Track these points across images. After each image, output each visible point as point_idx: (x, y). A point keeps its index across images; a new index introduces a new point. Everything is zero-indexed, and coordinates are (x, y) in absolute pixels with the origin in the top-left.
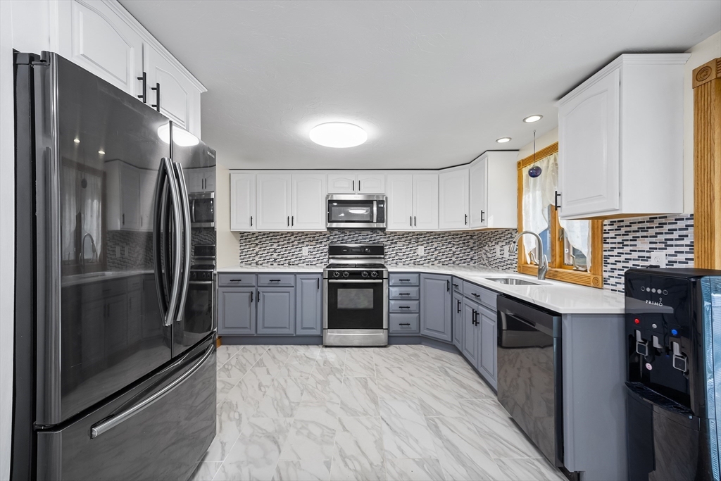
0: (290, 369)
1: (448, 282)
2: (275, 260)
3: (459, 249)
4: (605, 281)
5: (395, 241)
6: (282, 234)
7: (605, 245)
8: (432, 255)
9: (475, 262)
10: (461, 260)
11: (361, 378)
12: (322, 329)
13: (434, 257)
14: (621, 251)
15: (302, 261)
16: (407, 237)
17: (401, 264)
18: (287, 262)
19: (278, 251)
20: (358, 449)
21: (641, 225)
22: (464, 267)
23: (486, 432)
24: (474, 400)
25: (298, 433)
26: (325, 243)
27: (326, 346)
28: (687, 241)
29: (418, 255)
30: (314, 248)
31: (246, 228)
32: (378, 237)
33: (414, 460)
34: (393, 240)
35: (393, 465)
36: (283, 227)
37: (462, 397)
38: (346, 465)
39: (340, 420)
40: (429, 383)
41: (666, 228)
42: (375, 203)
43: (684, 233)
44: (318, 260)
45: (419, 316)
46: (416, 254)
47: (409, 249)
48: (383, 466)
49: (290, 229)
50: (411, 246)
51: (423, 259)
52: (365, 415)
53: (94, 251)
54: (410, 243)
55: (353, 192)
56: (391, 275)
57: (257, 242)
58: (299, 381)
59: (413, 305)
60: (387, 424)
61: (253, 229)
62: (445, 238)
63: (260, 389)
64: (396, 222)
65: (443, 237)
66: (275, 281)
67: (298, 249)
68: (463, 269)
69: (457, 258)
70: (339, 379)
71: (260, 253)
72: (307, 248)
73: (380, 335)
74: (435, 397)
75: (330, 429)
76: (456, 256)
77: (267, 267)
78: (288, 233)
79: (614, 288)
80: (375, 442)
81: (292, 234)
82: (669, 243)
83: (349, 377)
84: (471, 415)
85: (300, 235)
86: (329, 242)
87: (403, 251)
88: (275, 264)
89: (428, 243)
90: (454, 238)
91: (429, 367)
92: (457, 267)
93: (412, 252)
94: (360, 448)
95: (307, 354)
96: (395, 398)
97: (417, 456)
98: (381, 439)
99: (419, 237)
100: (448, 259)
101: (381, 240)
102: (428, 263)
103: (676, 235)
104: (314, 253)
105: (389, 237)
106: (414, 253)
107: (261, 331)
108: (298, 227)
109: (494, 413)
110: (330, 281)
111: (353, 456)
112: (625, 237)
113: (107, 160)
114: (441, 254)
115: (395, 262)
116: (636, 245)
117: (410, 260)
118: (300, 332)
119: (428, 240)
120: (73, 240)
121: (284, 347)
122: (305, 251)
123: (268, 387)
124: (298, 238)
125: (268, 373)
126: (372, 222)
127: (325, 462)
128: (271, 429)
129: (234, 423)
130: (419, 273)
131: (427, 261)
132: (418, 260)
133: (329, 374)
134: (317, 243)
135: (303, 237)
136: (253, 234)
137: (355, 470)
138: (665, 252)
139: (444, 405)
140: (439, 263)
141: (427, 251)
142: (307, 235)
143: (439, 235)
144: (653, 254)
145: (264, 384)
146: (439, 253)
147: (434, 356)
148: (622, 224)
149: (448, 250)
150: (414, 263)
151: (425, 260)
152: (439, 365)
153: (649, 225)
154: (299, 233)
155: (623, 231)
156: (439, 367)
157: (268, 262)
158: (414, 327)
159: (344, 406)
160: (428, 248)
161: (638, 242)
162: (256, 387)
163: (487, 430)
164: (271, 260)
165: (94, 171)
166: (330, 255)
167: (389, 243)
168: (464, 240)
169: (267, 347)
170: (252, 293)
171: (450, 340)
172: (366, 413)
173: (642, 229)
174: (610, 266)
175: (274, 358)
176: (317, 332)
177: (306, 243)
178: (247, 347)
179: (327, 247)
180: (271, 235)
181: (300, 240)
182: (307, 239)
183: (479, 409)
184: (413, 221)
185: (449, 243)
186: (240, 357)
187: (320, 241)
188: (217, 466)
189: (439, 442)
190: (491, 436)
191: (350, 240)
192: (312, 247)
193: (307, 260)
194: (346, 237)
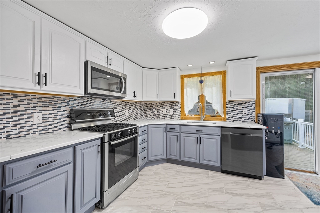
4: (227, 119)
7: (227, 108)
9: (144, 117)
13: (131, 115)
14: (233, 110)
16: (121, 104)
21: (239, 103)
26: (64, 108)
28: (253, 107)
29: (126, 116)
30: (50, 114)
41: (247, 104)
42: (122, 79)
43: (252, 105)
44: (56, 127)
50: (123, 110)
51: (128, 117)
72: (40, 114)
79: (230, 120)
82: (248, 107)
85: (28, 97)
87: (120, 113)
93: (123, 114)
101: (109, 106)
103: (250, 105)
104: (51, 119)
110: (112, 143)
112: (234, 106)
114: (134, 114)
119: (130, 106)
122: (38, 118)
124: (25, 102)
130: (148, 125)
132: (126, 118)
134: (54, 109)
138: (247, 110)
141: (129, 113)
144: (243, 110)
148: (233, 102)
153: (242, 103)
155: (233, 104)
160: (130, 111)
161: (238, 107)
173: (240, 104)
174: (228, 115)
179: (67, 112)
187: (58, 106)
191: (88, 105)
192: (48, 113)
193: (40, 129)
194: (85, 103)
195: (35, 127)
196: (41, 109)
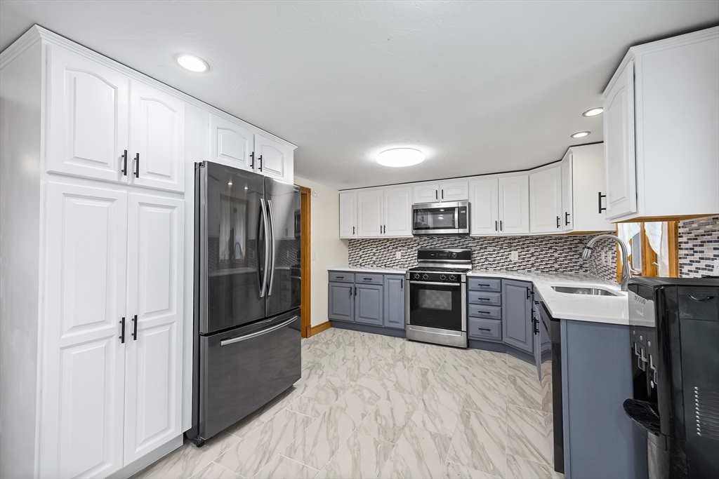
0: (371, 351)
1: (528, 289)
2: (374, 263)
3: (564, 255)
5: (484, 246)
6: (380, 241)
7: (680, 252)
8: (528, 261)
9: (586, 271)
10: (566, 268)
11: (424, 368)
12: (406, 324)
13: (530, 263)
14: (692, 258)
15: (396, 264)
16: (498, 242)
17: (492, 269)
18: (384, 264)
19: (377, 254)
20: (390, 413)
21: (706, 228)
22: (571, 276)
23: (516, 434)
24: (527, 409)
25: (354, 392)
26: (416, 248)
27: (410, 340)
29: (511, 261)
30: (406, 252)
31: (350, 236)
32: (467, 242)
33: (430, 432)
34: (482, 245)
35: (411, 430)
36: (377, 234)
37: (514, 403)
38: (376, 419)
39: (388, 393)
40: (487, 385)
42: (456, 210)
44: (409, 263)
45: (502, 322)
46: (508, 260)
47: (500, 255)
48: (403, 429)
49: (383, 236)
50: (502, 251)
51: (517, 265)
52: (409, 393)
53: (241, 254)
54: (501, 248)
55: (437, 201)
56: (470, 279)
57: (361, 247)
58: (373, 361)
59: (494, 311)
60: (425, 405)
61: (356, 237)
62: (544, 243)
63: (343, 360)
64: (481, 227)
65: (542, 241)
66: (368, 279)
67: (393, 254)
68: (569, 277)
69: (561, 265)
70: (405, 366)
71: (363, 256)
73: (458, 337)
74: (485, 397)
75: (377, 396)
76: (559, 263)
77: (369, 268)
78: (385, 239)
80: (407, 413)
81: (388, 240)
83: (414, 366)
84: (512, 419)
85: (394, 241)
86: (418, 247)
87: (494, 256)
88: (375, 266)
89: (523, 248)
90: (556, 243)
91: (499, 374)
92: (562, 276)
93: (504, 257)
94: (392, 413)
95: (390, 343)
96: (445, 389)
97: (434, 430)
98: (413, 412)
99: (512, 241)
100: (549, 266)
101: (470, 245)
102: (524, 269)
104: (406, 257)
105: (478, 242)
106: (506, 258)
107: (358, 320)
108: (389, 234)
109: (540, 423)
110: (412, 282)
111: (384, 416)
112: (696, 242)
113: (249, 192)
114: (539, 260)
115: (484, 267)
116: (703, 252)
117: (502, 266)
118: (387, 324)
119: (523, 244)
120: (228, 247)
121: (375, 335)
122: (398, 255)
123: (349, 360)
124: (392, 244)
125: (354, 351)
126: (454, 228)
127: (362, 414)
128: (337, 385)
129: (317, 376)
130: (501, 279)
131: (522, 267)
132: (511, 266)
133: (399, 360)
134: (408, 248)
135: (397, 243)
136: (358, 241)
137: (381, 425)
139: (490, 405)
140: (537, 269)
141: (522, 257)
142: (400, 241)
143: (537, 239)
144: (715, 263)
145: (347, 357)
146: (537, 259)
147: (511, 365)
148: (692, 226)
149: (549, 255)
150: (507, 269)
151: (519, 266)
152: (511, 373)
153: (712, 227)
154: (393, 239)
155: (693, 234)
156: (509, 375)
157: (369, 264)
158: (495, 333)
159: (397, 385)
160: (524, 253)
161: (705, 248)
162: (341, 359)
163: (519, 432)
164: (372, 262)
165: (241, 201)
166: (418, 258)
167: (478, 248)
168: (571, 244)
169: (362, 333)
170: (351, 288)
171: (531, 351)
172: (412, 393)
173: (708, 233)
175: (364, 342)
176: (401, 326)
177: (399, 248)
178: (348, 331)
179: (417, 252)
180: (371, 241)
181: (394, 245)
182: (400, 245)
183: (524, 416)
184: (499, 225)
185: (550, 248)
186: (341, 338)
187: (411, 246)
188: (298, 396)
189: (462, 428)
190: (519, 438)
191: (438, 245)
192: (404, 252)
193: (400, 263)
194: (434, 243)
195: (397, 261)
196: (400, 248)
